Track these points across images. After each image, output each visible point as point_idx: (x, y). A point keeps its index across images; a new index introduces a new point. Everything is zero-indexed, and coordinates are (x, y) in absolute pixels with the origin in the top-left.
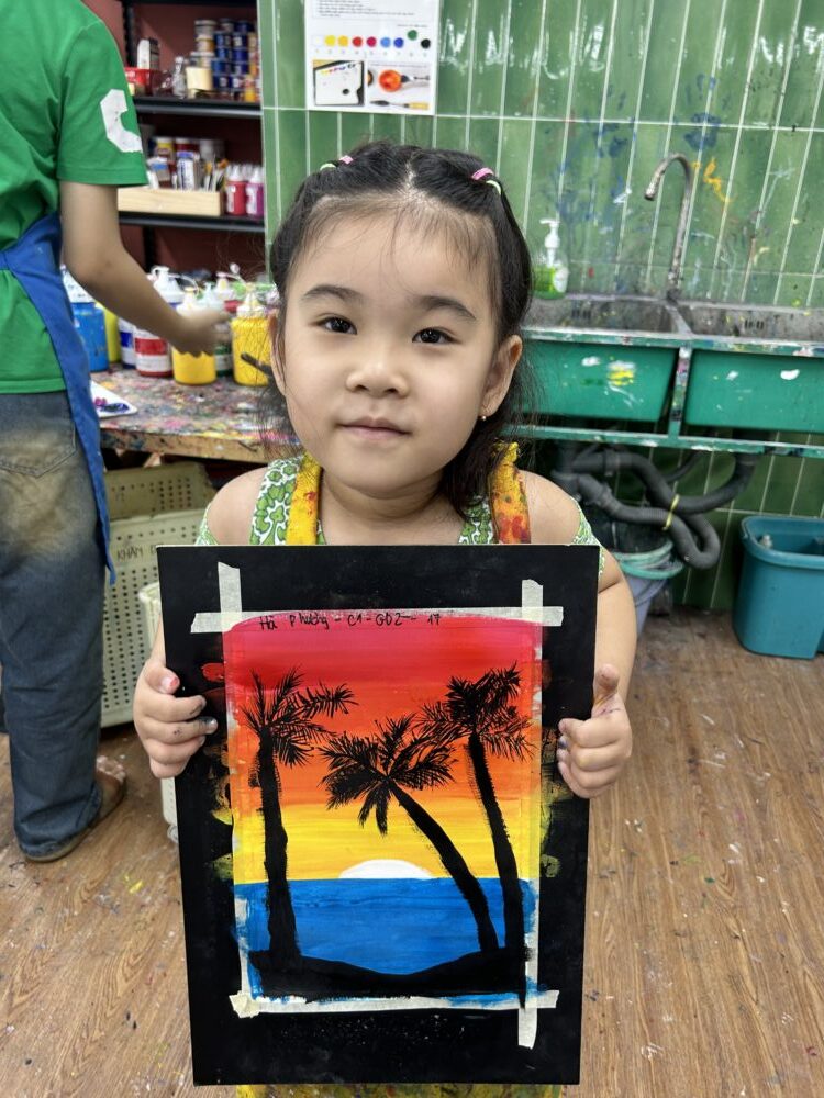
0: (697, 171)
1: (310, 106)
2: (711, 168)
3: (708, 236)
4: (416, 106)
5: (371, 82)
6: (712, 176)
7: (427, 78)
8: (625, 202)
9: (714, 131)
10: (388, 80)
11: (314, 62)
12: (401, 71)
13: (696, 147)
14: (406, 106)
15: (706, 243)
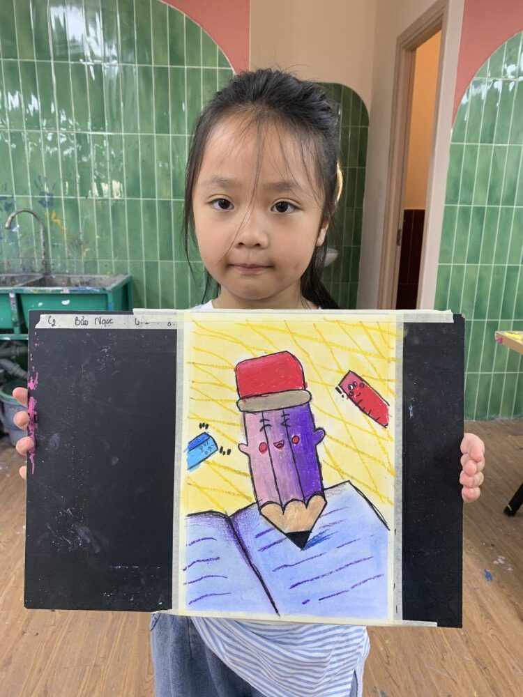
0: (48, 216)
2: (54, 215)
3: (60, 245)
6: (56, 218)
8: (18, 231)
9: (52, 199)
13: (45, 206)
15: (60, 248)
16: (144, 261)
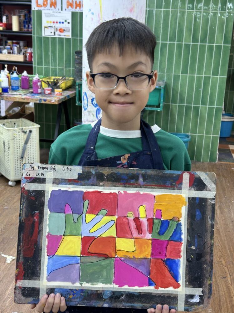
1: (43, 35)
4: (67, 36)
5: (57, 31)
7: (69, 30)
10: (61, 30)
11: (44, 26)
12: (63, 28)
14: (65, 36)
16: (173, 74)
